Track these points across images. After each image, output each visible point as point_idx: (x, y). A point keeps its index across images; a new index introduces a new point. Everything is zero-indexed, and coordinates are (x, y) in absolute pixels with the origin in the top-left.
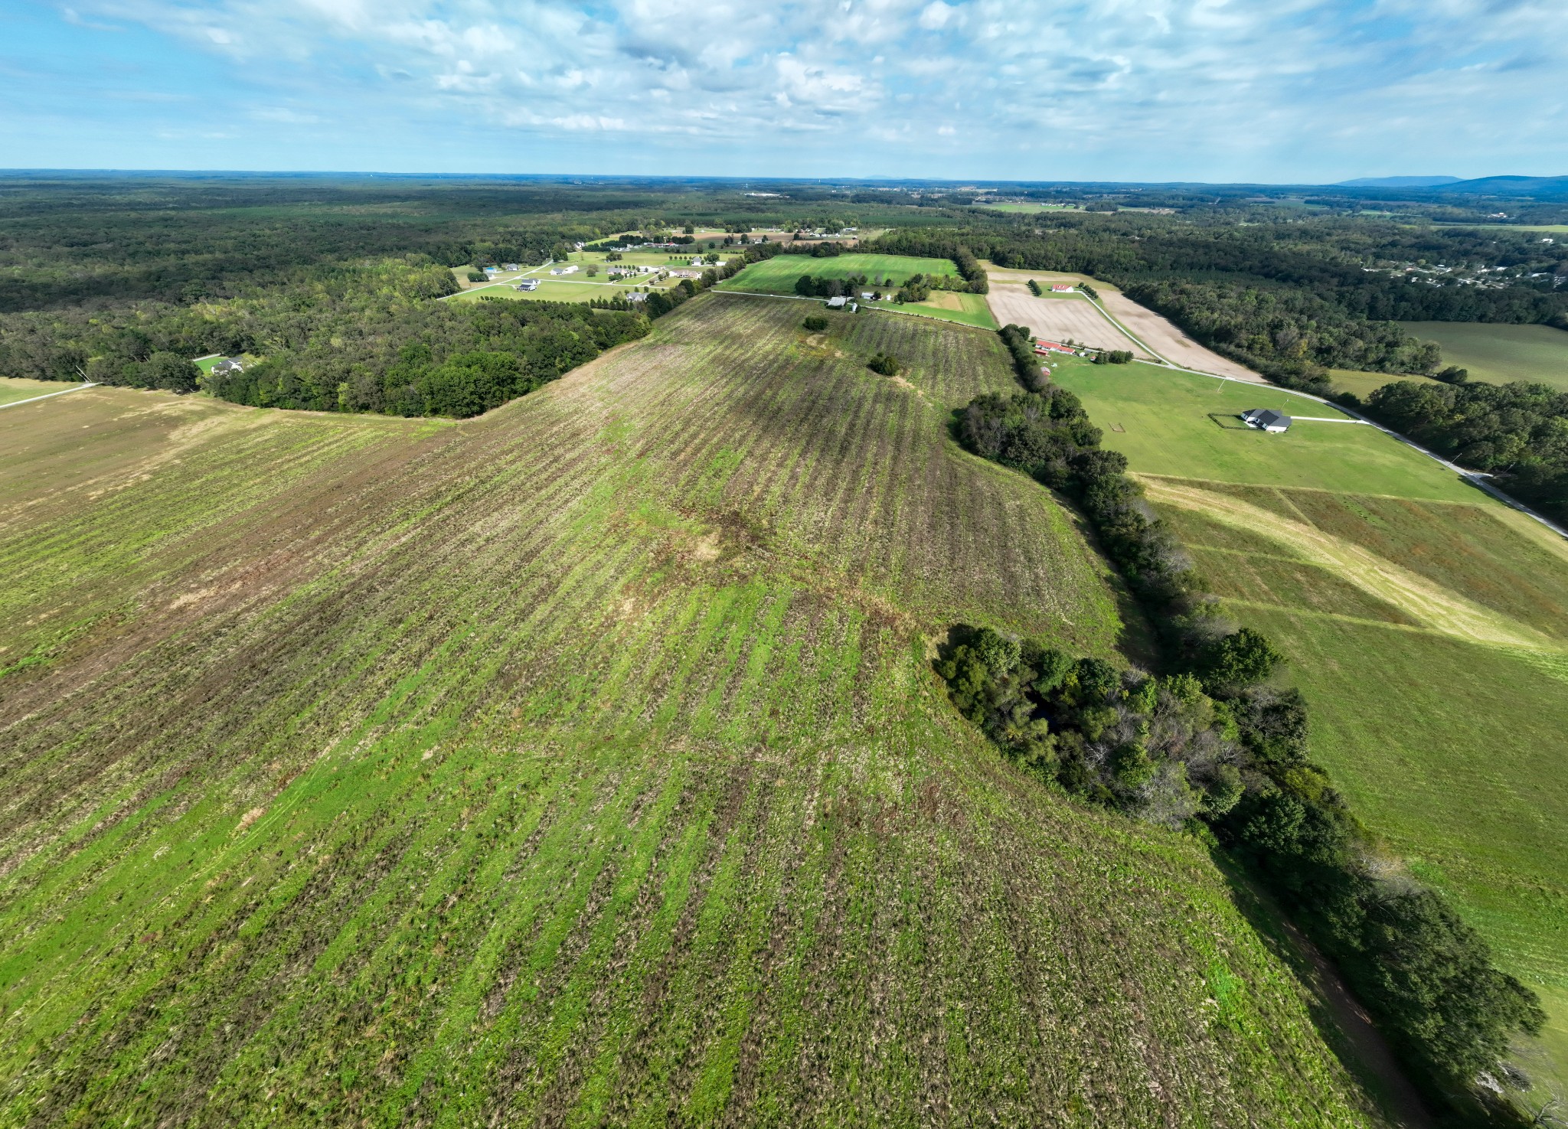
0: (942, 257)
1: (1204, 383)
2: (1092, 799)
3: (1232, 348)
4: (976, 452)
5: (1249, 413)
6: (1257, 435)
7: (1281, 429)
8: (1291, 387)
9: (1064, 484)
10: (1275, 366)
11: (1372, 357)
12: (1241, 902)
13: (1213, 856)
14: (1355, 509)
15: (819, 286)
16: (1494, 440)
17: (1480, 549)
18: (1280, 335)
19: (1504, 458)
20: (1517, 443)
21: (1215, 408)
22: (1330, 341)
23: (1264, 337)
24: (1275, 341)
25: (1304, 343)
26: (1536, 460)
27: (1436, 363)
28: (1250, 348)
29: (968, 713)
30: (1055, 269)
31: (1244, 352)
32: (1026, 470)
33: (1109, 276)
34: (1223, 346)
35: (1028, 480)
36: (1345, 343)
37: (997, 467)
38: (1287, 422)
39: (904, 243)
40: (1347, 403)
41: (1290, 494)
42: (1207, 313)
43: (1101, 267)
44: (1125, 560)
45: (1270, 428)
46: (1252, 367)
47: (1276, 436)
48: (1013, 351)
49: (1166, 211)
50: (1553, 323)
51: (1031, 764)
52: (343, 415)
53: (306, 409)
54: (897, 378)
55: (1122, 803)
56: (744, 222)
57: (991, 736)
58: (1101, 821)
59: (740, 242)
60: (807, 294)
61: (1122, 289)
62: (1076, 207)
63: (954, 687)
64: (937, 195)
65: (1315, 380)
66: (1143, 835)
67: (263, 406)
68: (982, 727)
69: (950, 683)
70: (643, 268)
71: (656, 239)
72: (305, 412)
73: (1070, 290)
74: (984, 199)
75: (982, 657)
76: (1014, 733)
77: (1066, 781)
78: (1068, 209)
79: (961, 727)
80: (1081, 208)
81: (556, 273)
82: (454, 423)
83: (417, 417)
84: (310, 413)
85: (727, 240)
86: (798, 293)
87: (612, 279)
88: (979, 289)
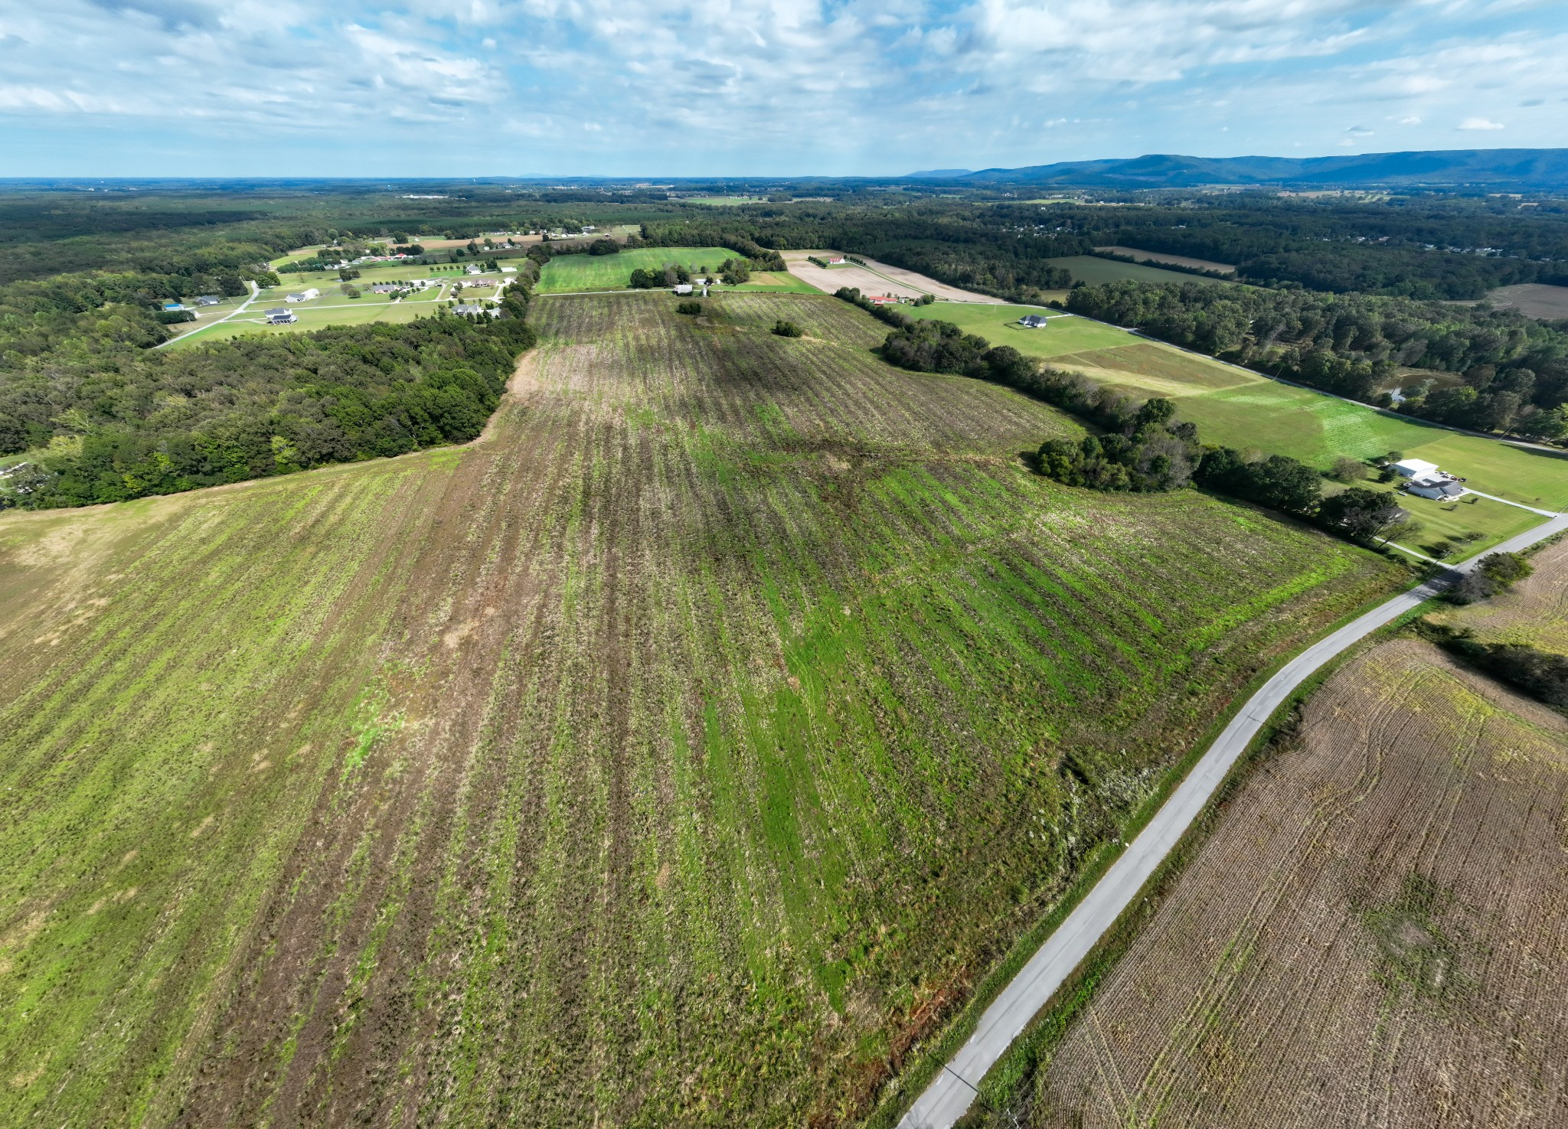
0: (714, 246)
1: (984, 309)
2: (1149, 491)
3: (976, 286)
4: (919, 370)
5: (1024, 319)
6: (1034, 330)
7: (1044, 325)
8: (1024, 303)
9: (987, 373)
10: (1007, 293)
11: (1043, 280)
12: (1219, 499)
13: (1198, 491)
14: (1108, 355)
15: (656, 278)
16: (1132, 309)
17: (1160, 361)
18: (997, 273)
19: (1139, 318)
21: (1007, 321)
22: (1022, 274)
23: (989, 276)
24: (995, 277)
25: (1010, 275)
27: (1070, 279)
28: (984, 284)
29: (1073, 483)
30: (812, 248)
31: (981, 287)
32: (957, 372)
33: (855, 249)
34: (969, 285)
36: (1029, 274)
37: (939, 375)
38: (1045, 321)
39: (676, 236)
40: (1055, 306)
41: (1079, 356)
42: (946, 266)
43: (845, 242)
44: (1057, 400)
45: (1039, 325)
46: (994, 296)
47: (1044, 329)
48: (863, 306)
49: (828, 200)
50: (1090, 253)
51: (1118, 488)
52: (289, 477)
53: (213, 485)
54: (804, 337)
55: (1161, 487)
56: (461, 227)
57: (1091, 487)
58: (1158, 497)
59: (487, 249)
60: (644, 286)
61: (872, 257)
62: (760, 199)
63: (1056, 476)
64: (627, 193)
65: (1034, 296)
66: (1175, 495)
67: (129, 497)
68: (1083, 485)
69: (1050, 476)
70: (417, 283)
71: (375, 252)
72: (216, 489)
73: (843, 261)
74: (673, 194)
75: (1061, 453)
76: (1105, 476)
77: (1136, 489)
78: (755, 200)
79: (1074, 490)
80: (765, 200)
81: (295, 300)
82: (463, 447)
83: (406, 453)
84: (226, 487)
85: (470, 247)
86: (635, 287)
87: (393, 297)
88: (781, 267)
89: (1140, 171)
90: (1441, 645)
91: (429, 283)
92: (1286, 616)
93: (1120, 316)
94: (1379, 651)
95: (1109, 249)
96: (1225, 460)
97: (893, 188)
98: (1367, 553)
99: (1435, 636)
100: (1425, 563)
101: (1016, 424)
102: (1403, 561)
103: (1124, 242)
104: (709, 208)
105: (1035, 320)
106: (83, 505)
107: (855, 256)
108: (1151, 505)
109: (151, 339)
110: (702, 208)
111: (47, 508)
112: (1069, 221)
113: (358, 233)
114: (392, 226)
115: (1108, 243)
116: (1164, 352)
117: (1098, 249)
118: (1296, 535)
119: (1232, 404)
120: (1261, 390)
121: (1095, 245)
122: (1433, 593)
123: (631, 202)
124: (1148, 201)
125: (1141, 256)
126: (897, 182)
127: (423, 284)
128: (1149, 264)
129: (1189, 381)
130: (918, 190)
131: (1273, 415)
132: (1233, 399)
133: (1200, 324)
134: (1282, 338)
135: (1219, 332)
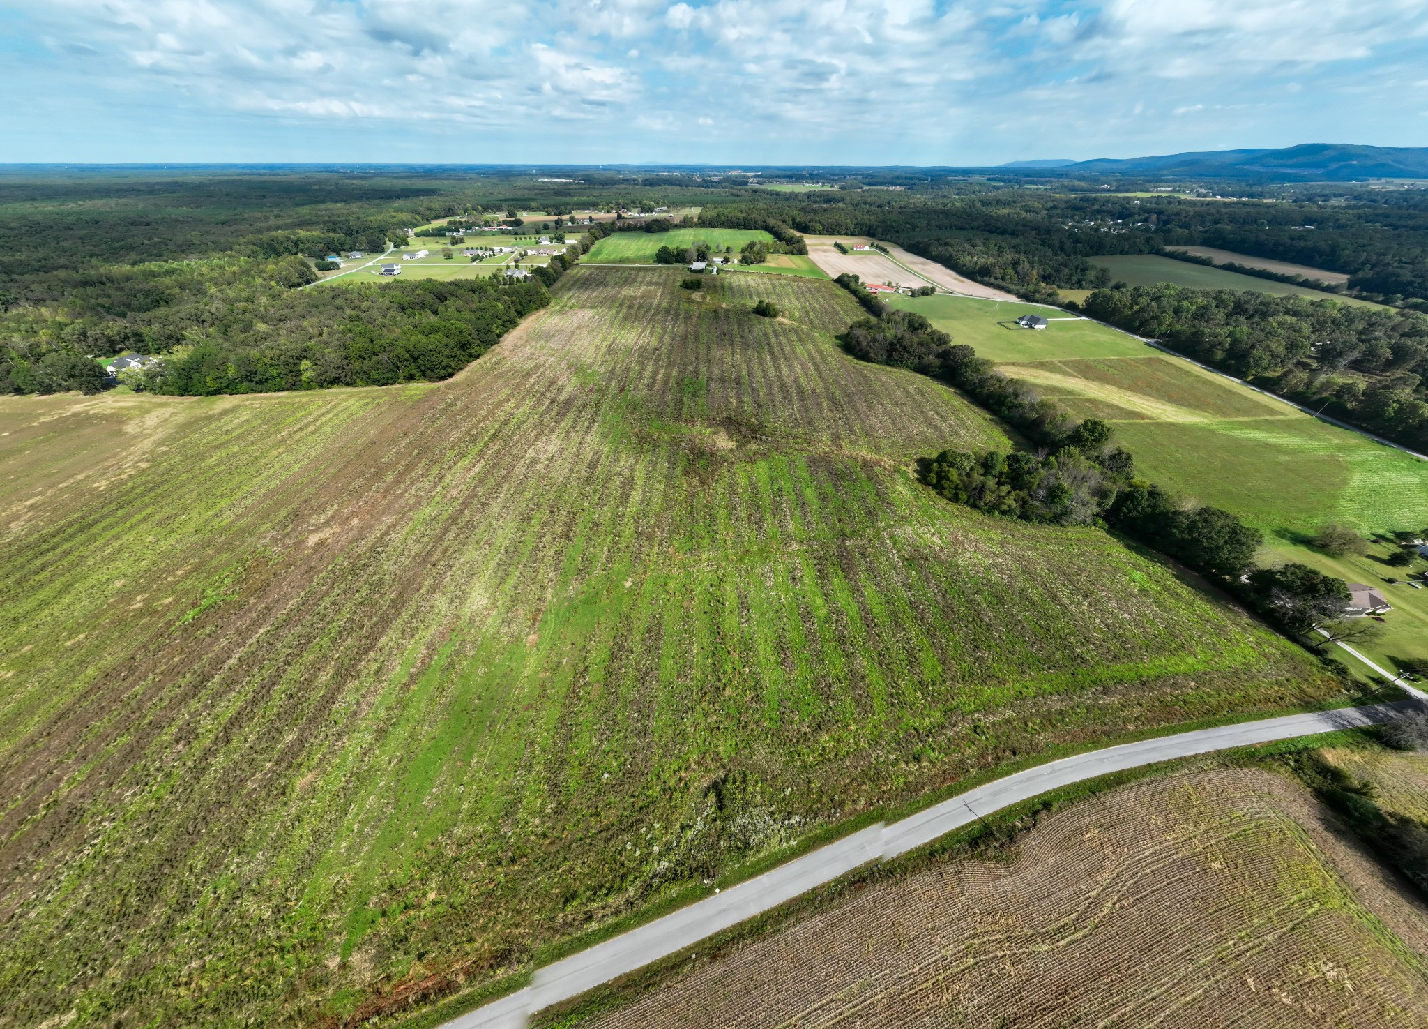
0: (756, 228)
1: (986, 304)
2: (1041, 522)
3: (992, 280)
4: (869, 360)
5: (1022, 319)
6: (1030, 332)
7: (1043, 327)
8: (1037, 302)
9: (938, 371)
10: (1023, 289)
11: (1074, 279)
12: (1128, 546)
13: (1108, 532)
14: (1100, 366)
15: (677, 255)
16: (1157, 318)
17: (1166, 378)
18: (1020, 268)
19: (1163, 328)
20: (1168, 318)
21: (1001, 319)
22: (1049, 270)
23: (1010, 271)
24: (1016, 272)
25: (1035, 272)
26: (1178, 327)
27: (1109, 280)
28: (1003, 279)
29: (955, 499)
30: (846, 234)
31: (1000, 282)
32: (908, 367)
33: (889, 237)
34: (986, 279)
35: (912, 374)
36: (1058, 271)
37: (888, 368)
38: (1046, 322)
39: (723, 218)
40: (1071, 308)
41: (1064, 363)
42: (969, 258)
44: (997, 407)
45: (1037, 327)
46: (1009, 291)
47: (1041, 331)
48: (854, 292)
49: (898, 188)
50: (1159, 253)
51: (1003, 513)
52: (309, 392)
53: (261, 392)
54: (780, 319)
55: (1057, 519)
56: (561, 205)
57: (974, 506)
58: (1049, 531)
59: (570, 223)
60: (667, 262)
61: (901, 245)
62: (832, 186)
63: (939, 488)
64: (716, 179)
65: (1050, 295)
66: (1072, 532)
67: (209, 394)
68: (966, 503)
69: (934, 487)
70: (497, 249)
71: (487, 223)
72: (262, 394)
73: (867, 248)
74: (755, 180)
75: (952, 465)
76: (989, 497)
77: (1025, 517)
78: (827, 188)
79: (953, 507)
80: (836, 188)
81: (408, 258)
82: (433, 385)
83: (392, 384)
84: (268, 394)
85: (557, 222)
86: (660, 262)
87: (473, 260)
88: (802, 251)
89: (1290, 162)
90: (1319, 793)
91: (506, 250)
92: (1114, 700)
93: (1141, 324)
94: (1216, 778)
95: (1182, 249)
96: (1145, 502)
97: (977, 178)
98: (1295, 649)
99: (1319, 779)
100: (1380, 681)
101: (936, 428)
102: (1342, 671)
103: (1207, 243)
104: (778, 194)
105: (1034, 320)
106: (182, 395)
107: (882, 244)
108: (1034, 538)
109: (300, 280)
110: (772, 193)
111: (164, 394)
112: (1154, 217)
113: (486, 208)
114: (512, 203)
115: (1189, 241)
116: (1179, 369)
117: (1168, 249)
118: (1203, 606)
119: (1234, 438)
120: (1289, 427)
121: (1166, 244)
122: (1365, 722)
123: (715, 187)
124: (1279, 198)
125: (1222, 257)
126: (981, 171)
127: (501, 251)
128: (1230, 268)
129: (1190, 406)
130: (1002, 181)
131: (1284, 458)
132: (1237, 433)
133: (1235, 342)
134: (1356, 366)
135: (1258, 352)
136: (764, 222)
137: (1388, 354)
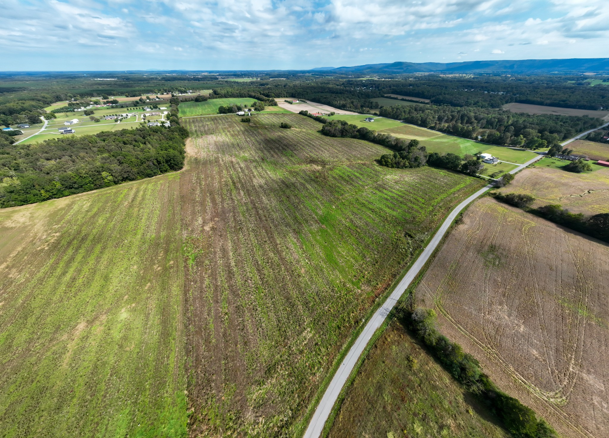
1: (352, 116)
3: (347, 109)
4: (336, 137)
5: (366, 120)
8: (365, 114)
10: (358, 111)
11: (370, 106)
17: (411, 130)
18: (354, 104)
19: (403, 117)
20: (403, 114)
22: (363, 104)
23: (352, 105)
25: (359, 104)
26: (406, 116)
27: (379, 105)
28: (350, 108)
31: (349, 109)
34: (345, 108)
36: (365, 104)
37: (344, 139)
38: (373, 119)
40: (375, 114)
41: (386, 130)
44: (383, 143)
45: (372, 121)
46: (354, 112)
47: (374, 122)
48: (311, 117)
49: (284, 79)
50: (383, 97)
54: (292, 128)
55: (418, 166)
56: (131, 92)
57: (398, 168)
60: (224, 113)
62: (257, 79)
63: (386, 165)
64: (200, 77)
65: (368, 111)
66: (422, 168)
68: (396, 167)
70: (124, 115)
73: (298, 102)
74: (220, 77)
75: (388, 158)
76: (402, 164)
78: (255, 80)
80: (259, 79)
81: (69, 124)
82: (179, 172)
83: (156, 175)
86: (221, 113)
88: (275, 104)
89: (395, 68)
91: (129, 115)
92: (456, 195)
93: (397, 117)
97: (307, 74)
98: (475, 178)
99: (493, 196)
101: (371, 151)
104: (237, 83)
105: (370, 119)
110: (235, 82)
115: (389, 93)
117: (386, 95)
120: (442, 137)
121: (384, 94)
122: (492, 186)
123: (203, 80)
124: (398, 78)
125: (400, 97)
126: (309, 72)
127: (127, 115)
129: (421, 136)
130: (317, 75)
131: (446, 144)
133: (422, 118)
134: (446, 121)
135: (428, 120)
136: (248, 94)
137: (451, 117)
